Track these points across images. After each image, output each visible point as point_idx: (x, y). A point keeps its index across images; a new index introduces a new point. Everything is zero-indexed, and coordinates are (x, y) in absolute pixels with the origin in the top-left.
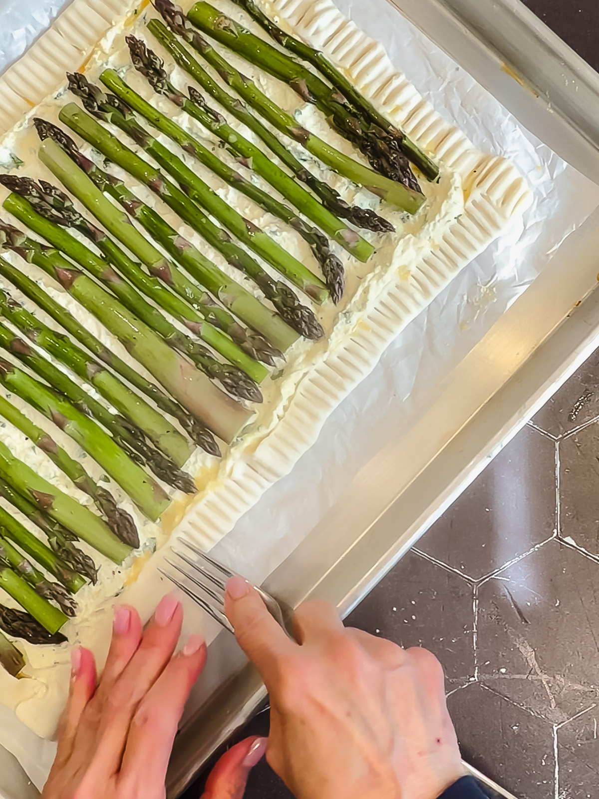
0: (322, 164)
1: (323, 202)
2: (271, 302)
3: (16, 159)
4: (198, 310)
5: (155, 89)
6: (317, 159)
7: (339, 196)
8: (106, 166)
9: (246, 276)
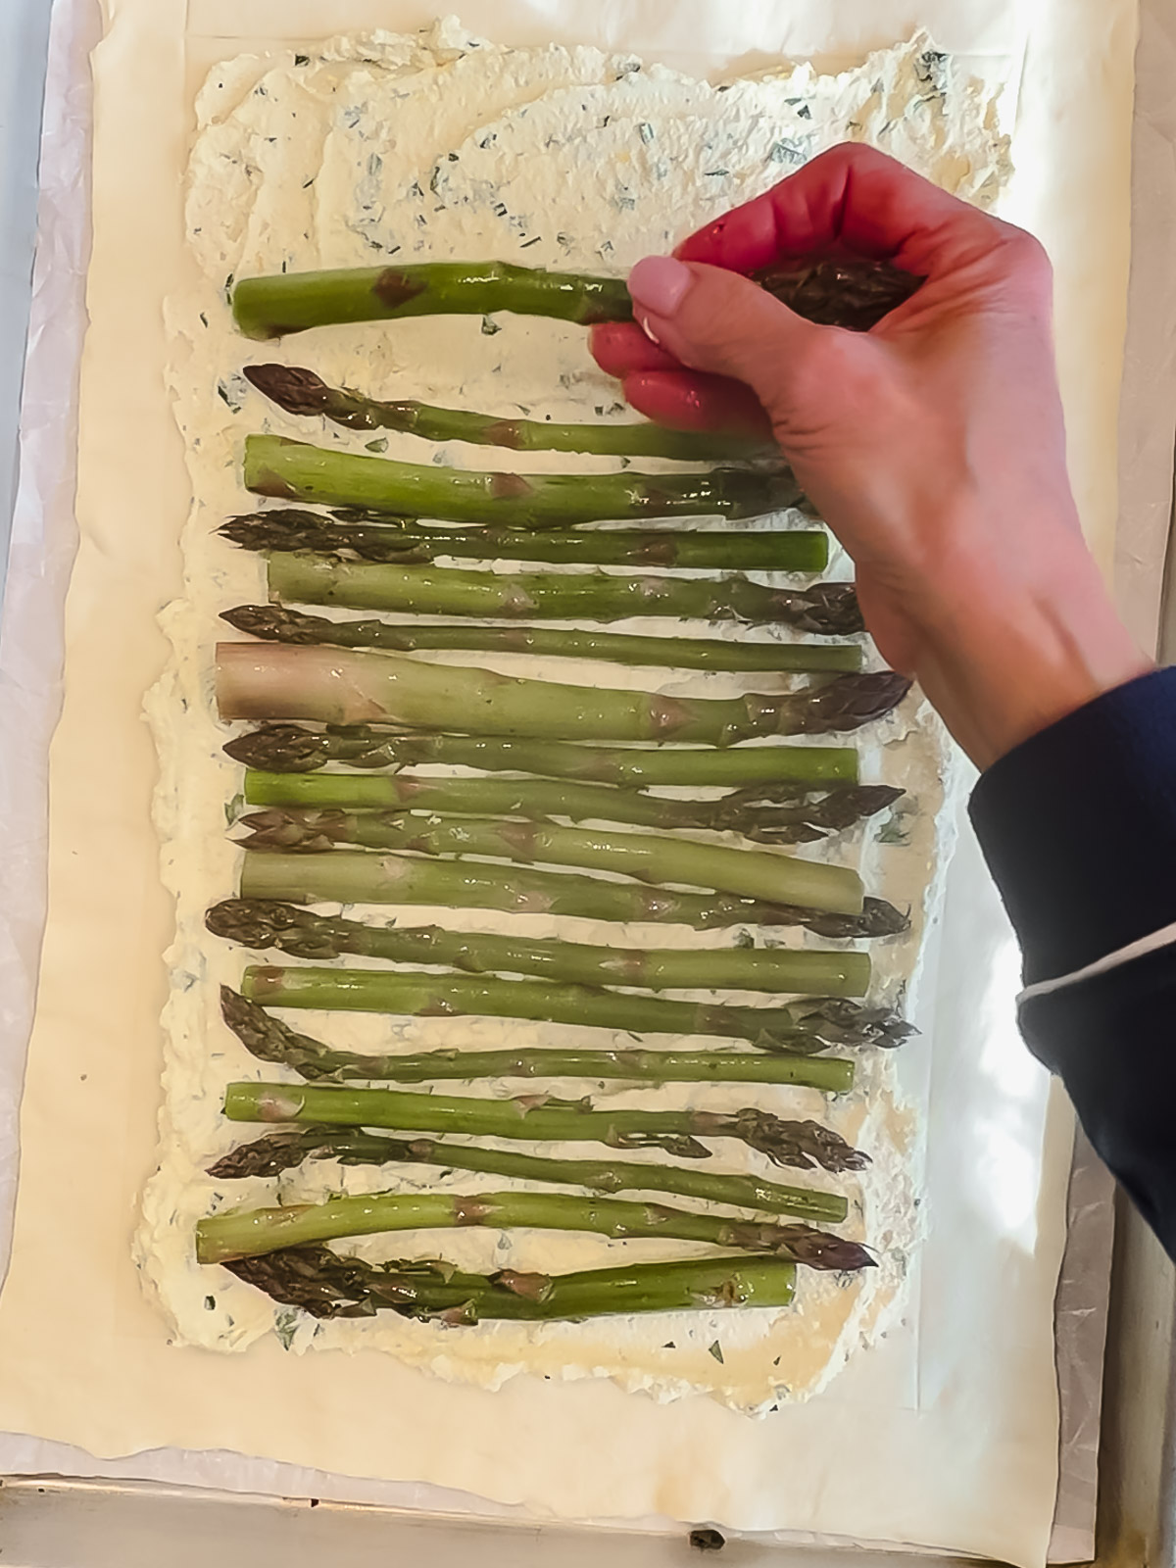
0: (413, 1191)
1: (361, 1132)
2: (322, 915)
3: (895, 838)
4: (429, 818)
5: (758, 1112)
6: (425, 1192)
7: (339, 1162)
8: (741, 934)
9: (396, 925)
